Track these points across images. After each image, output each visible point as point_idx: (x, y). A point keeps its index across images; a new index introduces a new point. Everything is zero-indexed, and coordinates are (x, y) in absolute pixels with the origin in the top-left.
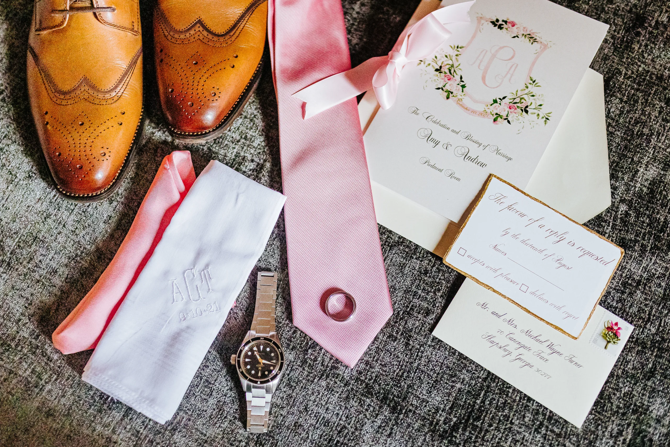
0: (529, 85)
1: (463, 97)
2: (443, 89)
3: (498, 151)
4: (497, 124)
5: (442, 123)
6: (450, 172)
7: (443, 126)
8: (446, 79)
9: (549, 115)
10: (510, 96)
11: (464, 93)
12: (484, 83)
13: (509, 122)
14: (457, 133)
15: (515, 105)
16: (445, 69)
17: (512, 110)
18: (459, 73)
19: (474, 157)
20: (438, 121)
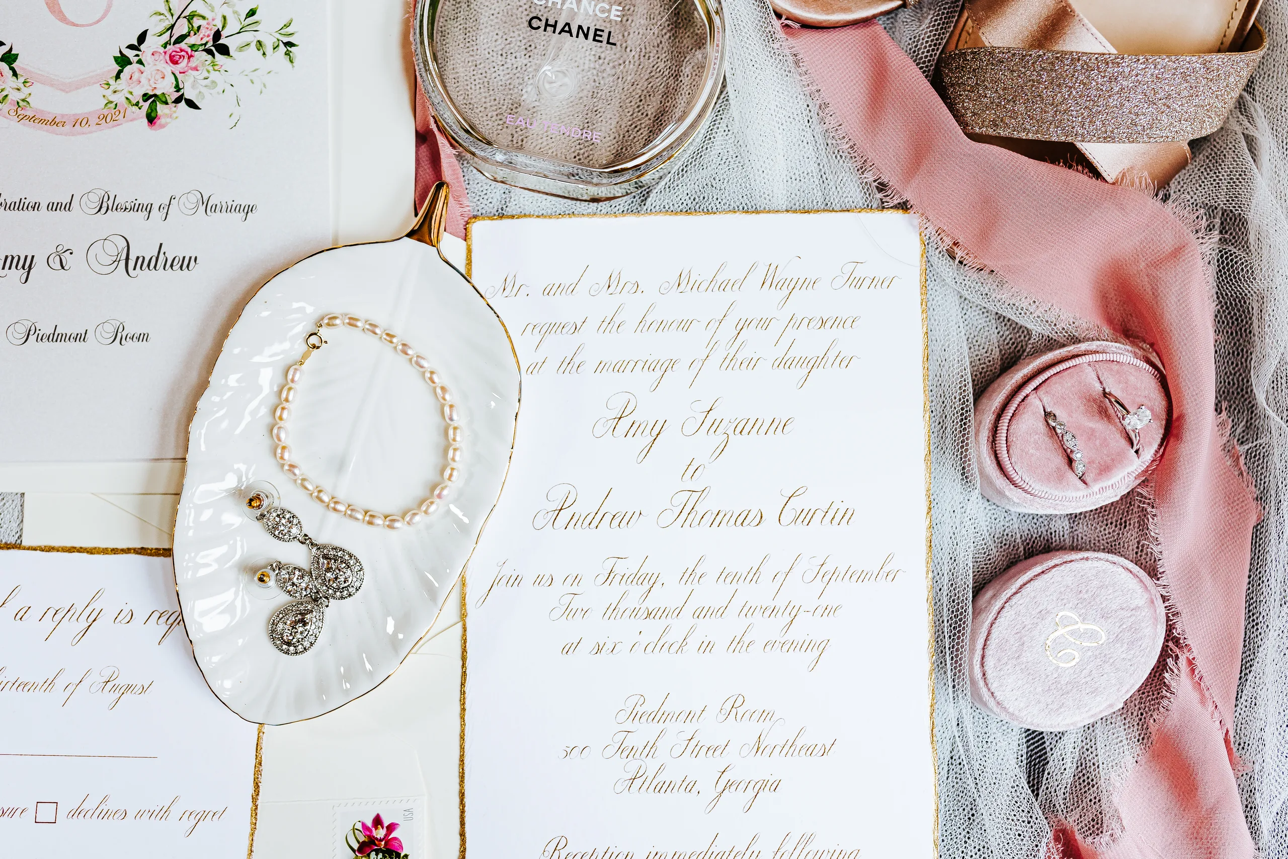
1: (25, 91)
3: (207, 205)
4: (162, 126)
5: (9, 198)
6: (111, 329)
7: (20, 206)
9: (289, 30)
10: (155, 26)
11: (21, 80)
12: (63, 19)
13: (191, 104)
14: (68, 207)
15: (183, 45)
17: (183, 64)
19: (150, 252)
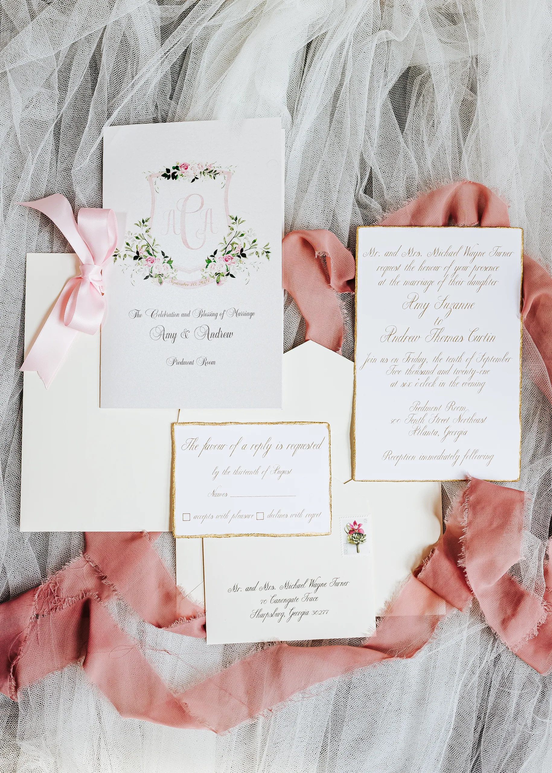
0: (232, 226)
1: (175, 273)
2: (152, 276)
3: (237, 314)
4: (222, 285)
5: (169, 312)
6: (202, 359)
7: (172, 315)
8: (149, 263)
9: (268, 247)
10: (220, 248)
11: (174, 269)
12: (189, 247)
13: (232, 276)
14: (188, 315)
15: (230, 254)
16: (143, 253)
17: (230, 261)
18: (158, 249)
19: (216, 331)
20: (164, 313)
